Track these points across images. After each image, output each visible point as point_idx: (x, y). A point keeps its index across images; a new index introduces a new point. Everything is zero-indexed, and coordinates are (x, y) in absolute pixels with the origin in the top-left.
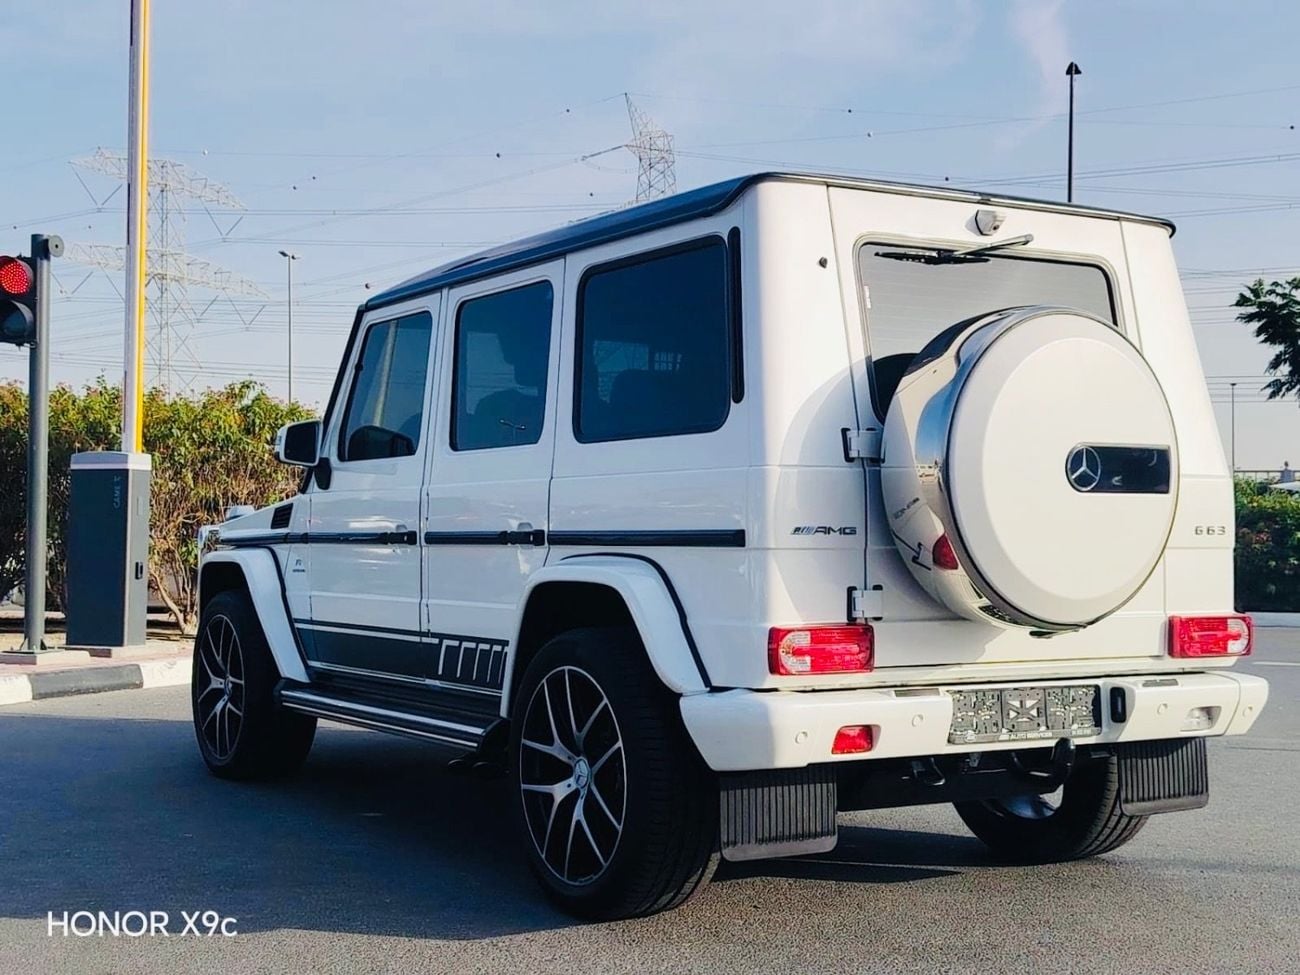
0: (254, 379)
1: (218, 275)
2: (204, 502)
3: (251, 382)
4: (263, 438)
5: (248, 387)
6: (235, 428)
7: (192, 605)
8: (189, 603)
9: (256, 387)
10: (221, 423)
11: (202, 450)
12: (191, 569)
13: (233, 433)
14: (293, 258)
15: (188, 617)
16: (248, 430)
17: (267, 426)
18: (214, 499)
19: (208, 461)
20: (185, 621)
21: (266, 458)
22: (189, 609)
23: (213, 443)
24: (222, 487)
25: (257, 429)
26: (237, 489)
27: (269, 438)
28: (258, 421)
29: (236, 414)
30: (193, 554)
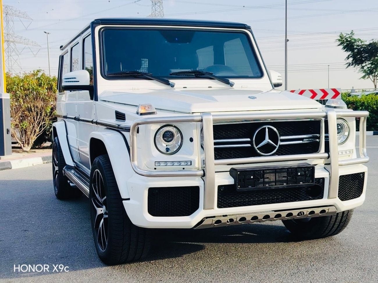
0: (40, 69)
1: (25, 40)
2: (27, 108)
3: (40, 70)
4: (45, 88)
5: (39, 71)
6: (35, 84)
7: (26, 141)
8: (25, 141)
9: (41, 71)
10: (30, 83)
11: (26, 92)
12: (24, 130)
13: (35, 86)
14: (48, 33)
15: (25, 145)
16: (40, 85)
17: (46, 84)
18: (30, 108)
19: (27, 95)
20: (24, 146)
21: (46, 94)
22: (24, 143)
23: (29, 90)
24: (33, 104)
25: (42, 85)
26: (38, 104)
27: (47, 88)
28: (42, 82)
29: (35, 80)
30: (25, 125)
